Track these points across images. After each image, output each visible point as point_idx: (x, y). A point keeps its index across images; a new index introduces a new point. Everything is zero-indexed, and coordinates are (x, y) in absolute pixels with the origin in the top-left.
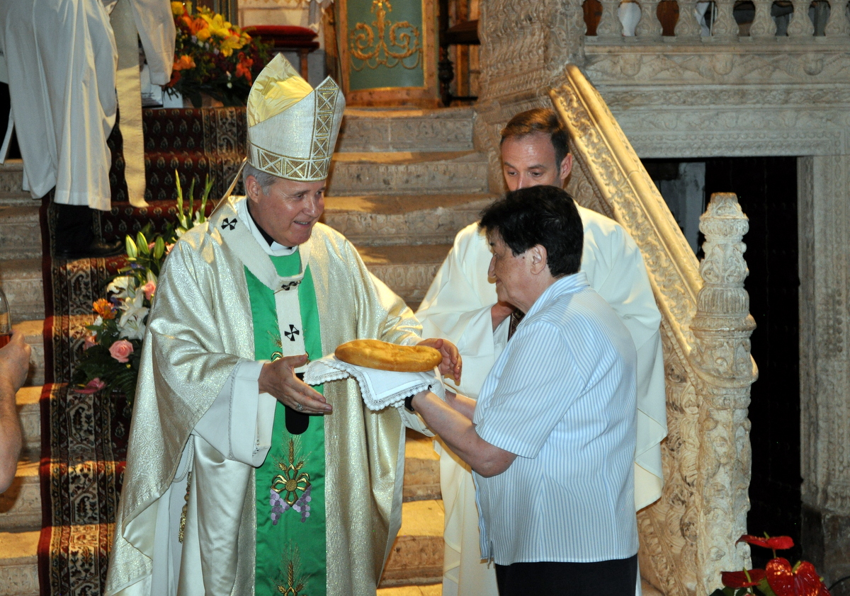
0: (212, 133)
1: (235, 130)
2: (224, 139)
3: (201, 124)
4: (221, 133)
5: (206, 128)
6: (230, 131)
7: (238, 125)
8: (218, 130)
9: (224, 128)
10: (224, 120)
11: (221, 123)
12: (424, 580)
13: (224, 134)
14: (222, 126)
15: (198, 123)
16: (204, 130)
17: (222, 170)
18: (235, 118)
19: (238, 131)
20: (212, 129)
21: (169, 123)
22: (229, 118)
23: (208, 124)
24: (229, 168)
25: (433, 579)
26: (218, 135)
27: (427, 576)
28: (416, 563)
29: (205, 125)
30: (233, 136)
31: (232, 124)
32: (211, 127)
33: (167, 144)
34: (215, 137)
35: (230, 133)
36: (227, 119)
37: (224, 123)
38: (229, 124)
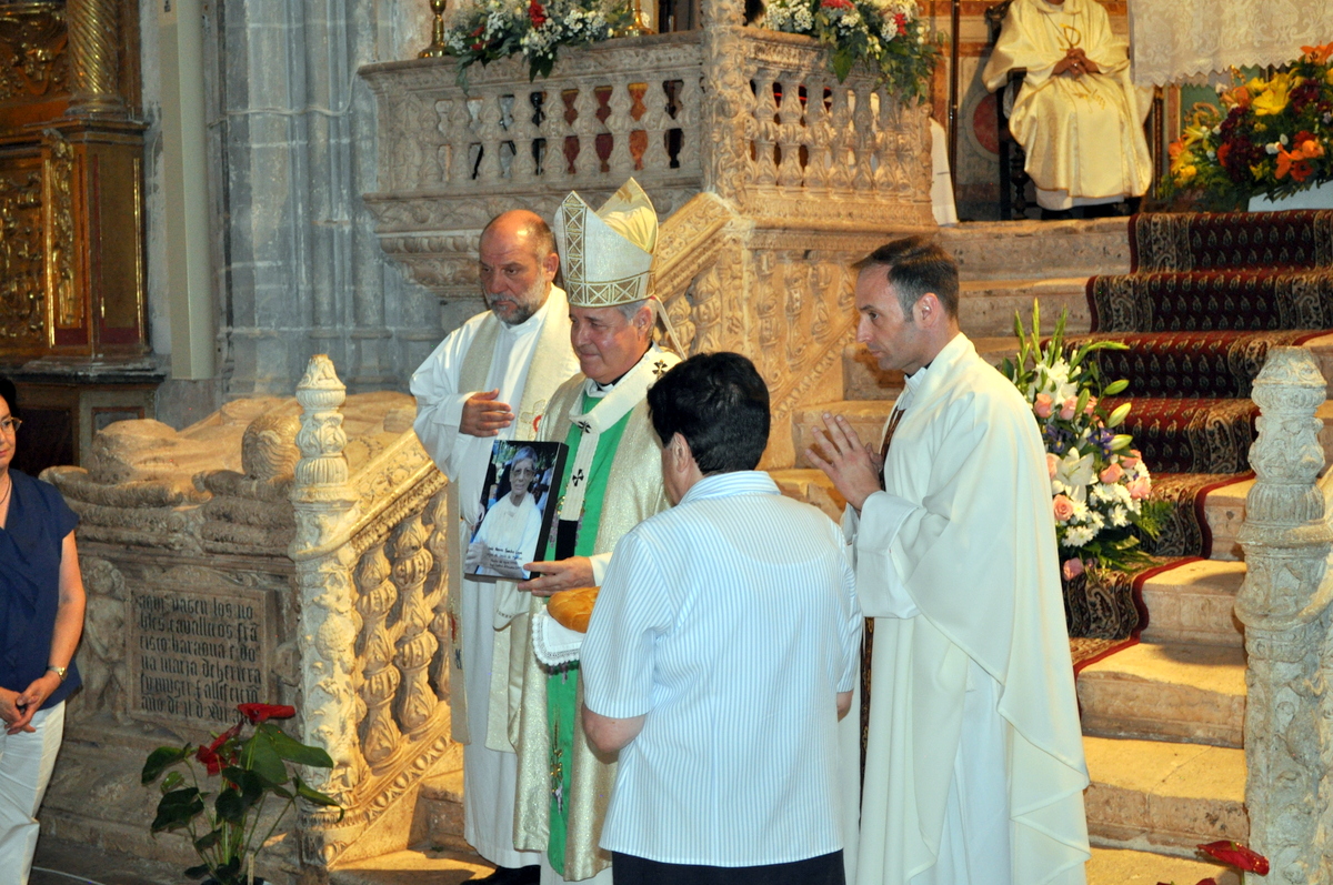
0: (1325, 241)
12: (1105, 841)
17: (1290, 292)
24: (1299, 289)
25: (1113, 842)
27: (1108, 836)
28: (1101, 817)
32: (1324, 233)
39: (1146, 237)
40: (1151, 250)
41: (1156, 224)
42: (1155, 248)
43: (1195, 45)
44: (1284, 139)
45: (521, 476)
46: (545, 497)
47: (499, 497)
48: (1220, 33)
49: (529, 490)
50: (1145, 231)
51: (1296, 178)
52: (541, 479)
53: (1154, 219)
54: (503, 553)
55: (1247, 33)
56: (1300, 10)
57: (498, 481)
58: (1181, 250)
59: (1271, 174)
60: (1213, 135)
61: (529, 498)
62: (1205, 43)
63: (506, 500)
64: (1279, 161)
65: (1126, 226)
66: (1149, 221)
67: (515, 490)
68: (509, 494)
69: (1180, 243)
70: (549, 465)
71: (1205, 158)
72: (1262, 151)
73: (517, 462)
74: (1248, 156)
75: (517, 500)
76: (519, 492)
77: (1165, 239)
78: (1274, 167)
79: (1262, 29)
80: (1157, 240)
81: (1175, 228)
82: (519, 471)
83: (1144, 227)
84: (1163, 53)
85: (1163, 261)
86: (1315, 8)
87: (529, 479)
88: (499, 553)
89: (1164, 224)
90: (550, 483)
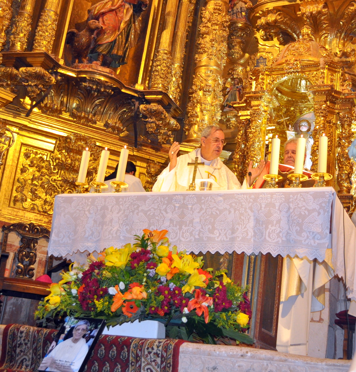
0: (137, 361)
1: (159, 360)
2: (147, 369)
3: (128, 351)
4: (146, 363)
5: (132, 356)
6: (154, 361)
7: (162, 356)
8: (143, 360)
9: (149, 357)
10: (150, 350)
11: (146, 353)
13: (148, 364)
14: (147, 356)
15: (126, 350)
16: (131, 358)
18: (160, 348)
19: (162, 362)
20: (137, 358)
21: (101, 347)
22: (155, 348)
23: (135, 352)
26: (143, 365)
29: (132, 352)
30: (156, 367)
31: (157, 354)
32: (137, 355)
33: (97, 368)
34: (140, 366)
35: (153, 363)
36: (153, 349)
37: (150, 353)
38: (154, 354)
39: (13, 341)
40: (15, 351)
41: (22, 332)
42: (18, 350)
43: (87, 234)
44: (122, 285)
45: (80, 331)
46: (92, 340)
47: (65, 339)
48: (102, 229)
49: (84, 337)
50: (14, 335)
51: (126, 313)
52: (91, 333)
53: (21, 329)
54: (63, 363)
55: (118, 230)
56: (150, 221)
57: (66, 332)
58: (35, 354)
59: (109, 308)
60: (77, 279)
61: (83, 341)
62: (93, 233)
63: (69, 341)
64: (115, 300)
65: (2, 330)
66: (18, 329)
67: (75, 336)
68: (72, 338)
69: (36, 349)
70: (96, 328)
71: (69, 294)
72: (106, 291)
73: (78, 326)
74: (96, 292)
75: (76, 341)
76: (77, 338)
77: (26, 344)
78: (111, 303)
79: (126, 229)
80: (21, 344)
81: (35, 337)
82: (79, 329)
83: (14, 334)
84: (69, 237)
85: (22, 361)
86: (158, 220)
87: (84, 333)
88: (61, 363)
89: (28, 333)
90: (95, 335)
